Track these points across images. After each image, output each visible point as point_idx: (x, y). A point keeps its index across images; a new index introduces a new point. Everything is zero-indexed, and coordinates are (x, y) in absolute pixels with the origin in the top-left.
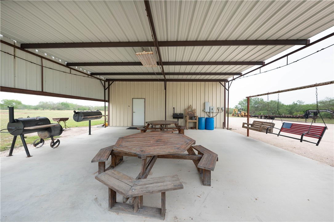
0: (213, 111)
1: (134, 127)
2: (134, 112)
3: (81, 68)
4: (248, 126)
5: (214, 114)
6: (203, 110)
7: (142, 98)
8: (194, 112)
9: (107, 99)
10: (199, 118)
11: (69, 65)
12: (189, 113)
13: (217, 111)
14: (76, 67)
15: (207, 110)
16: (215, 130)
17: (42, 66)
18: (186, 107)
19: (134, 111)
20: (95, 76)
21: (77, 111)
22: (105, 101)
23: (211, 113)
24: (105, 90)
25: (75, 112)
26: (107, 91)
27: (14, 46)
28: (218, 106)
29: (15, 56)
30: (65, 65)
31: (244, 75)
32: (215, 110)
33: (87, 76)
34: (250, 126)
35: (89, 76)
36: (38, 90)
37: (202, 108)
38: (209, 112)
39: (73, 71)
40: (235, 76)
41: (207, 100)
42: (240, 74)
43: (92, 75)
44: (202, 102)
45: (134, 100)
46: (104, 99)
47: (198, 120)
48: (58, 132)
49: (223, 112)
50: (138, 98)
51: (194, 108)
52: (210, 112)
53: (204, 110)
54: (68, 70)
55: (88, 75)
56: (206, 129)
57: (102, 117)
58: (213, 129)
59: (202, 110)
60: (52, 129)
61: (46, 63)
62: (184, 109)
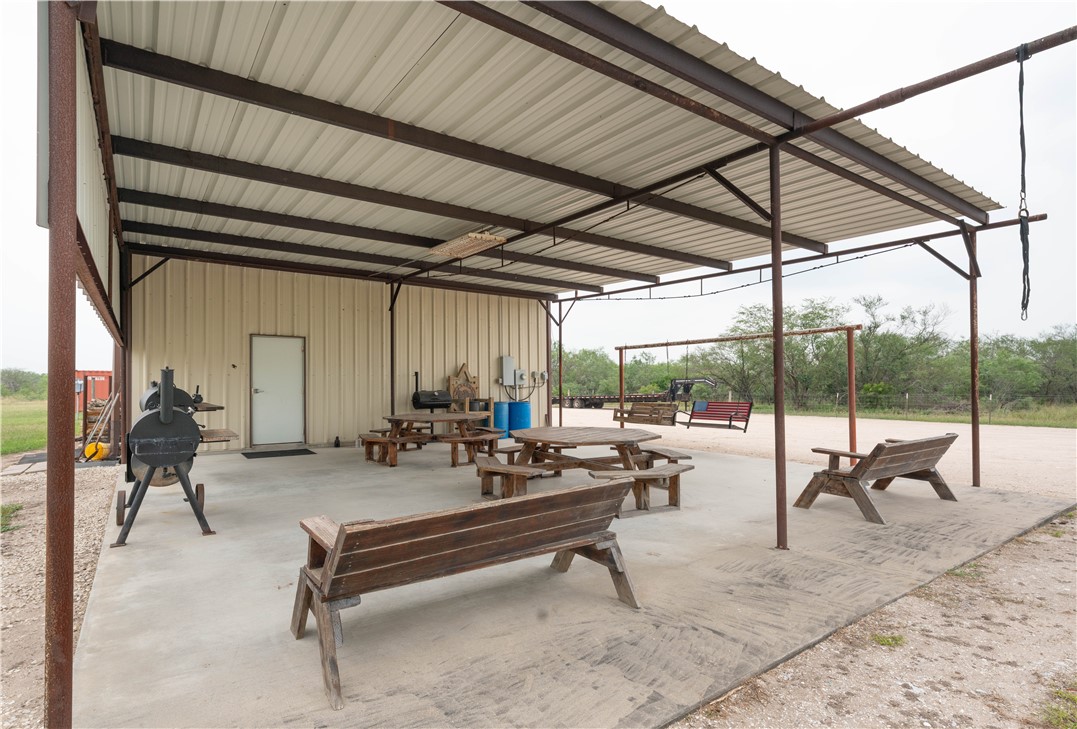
0: (521, 383)
1: (257, 450)
2: (256, 391)
4: (622, 415)
5: (525, 393)
6: (497, 381)
7: (293, 336)
8: (474, 386)
10: (495, 403)
12: (462, 389)
13: (532, 384)
15: (508, 380)
18: (450, 370)
23: (517, 388)
28: (533, 368)
31: (609, 293)
32: (527, 381)
34: (626, 415)
37: (494, 375)
38: (511, 386)
40: (581, 293)
41: (505, 352)
42: (598, 290)
44: (494, 355)
45: (256, 340)
47: (492, 410)
49: (546, 384)
50: (276, 336)
51: (472, 371)
52: (514, 388)
53: (500, 381)
59: (492, 379)
62: (442, 376)
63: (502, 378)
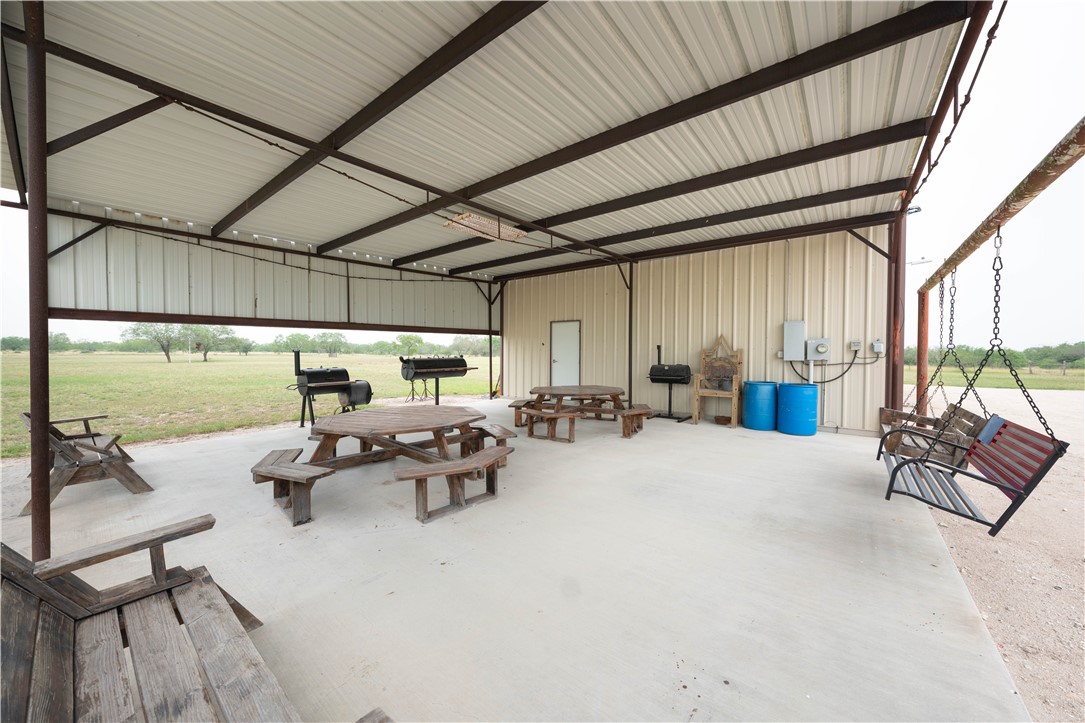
0: (821, 357)
2: (554, 361)
3: (424, 264)
5: (832, 372)
6: (776, 355)
7: (574, 321)
8: (734, 360)
9: (496, 326)
10: (746, 384)
11: (397, 264)
12: (717, 364)
13: (848, 359)
14: (415, 264)
15: (794, 352)
16: (819, 436)
17: (348, 277)
18: (707, 341)
19: (553, 358)
20: (462, 275)
21: (405, 358)
22: (490, 332)
23: (812, 364)
24: (491, 303)
25: (401, 359)
26: (496, 307)
27: (309, 254)
28: (853, 335)
29: (309, 270)
30: (391, 265)
32: (834, 354)
33: (440, 278)
35: (445, 278)
36: (343, 321)
37: (772, 347)
38: (801, 362)
39: (406, 275)
43: (454, 273)
45: (554, 325)
46: (487, 328)
48: (362, 396)
49: (883, 361)
50: (564, 321)
51: (738, 345)
52: (806, 363)
53: (779, 355)
54: (395, 274)
55: (443, 275)
56: (777, 426)
57: (465, 371)
58: (812, 433)
59: (773, 351)
60: (352, 390)
61: (355, 269)
62: (700, 349)
63: (782, 350)
